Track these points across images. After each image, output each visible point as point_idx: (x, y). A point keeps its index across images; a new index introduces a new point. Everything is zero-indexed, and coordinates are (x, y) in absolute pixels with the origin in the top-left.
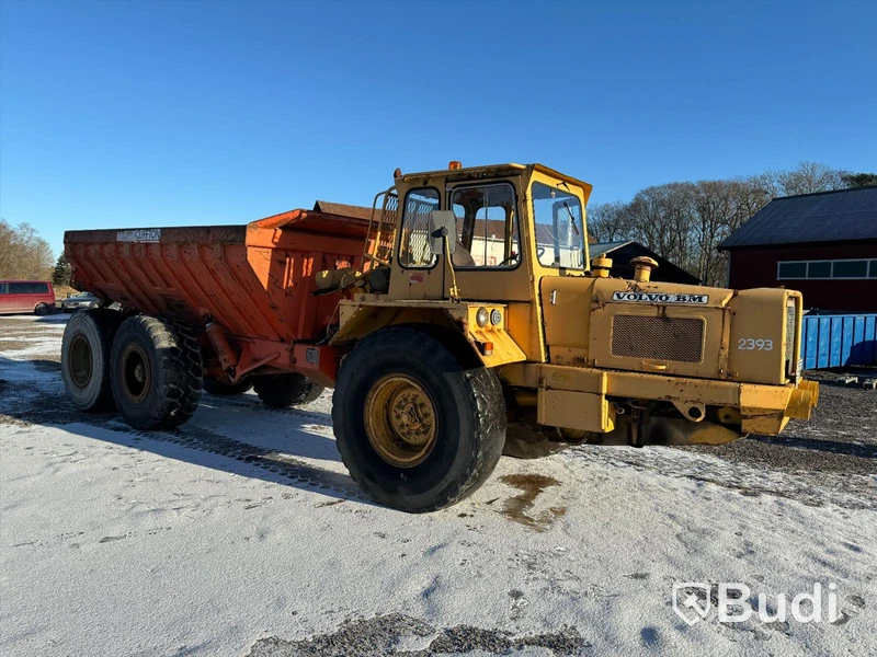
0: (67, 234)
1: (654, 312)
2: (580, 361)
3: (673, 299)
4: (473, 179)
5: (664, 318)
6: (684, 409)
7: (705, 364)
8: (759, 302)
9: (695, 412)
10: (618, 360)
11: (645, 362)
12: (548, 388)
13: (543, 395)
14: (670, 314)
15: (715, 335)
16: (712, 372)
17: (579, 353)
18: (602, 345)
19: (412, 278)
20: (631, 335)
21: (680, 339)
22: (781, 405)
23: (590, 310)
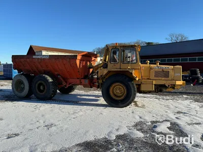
0: (13, 56)
1: (161, 70)
2: (148, 79)
3: (164, 68)
5: (163, 71)
6: (167, 85)
7: (170, 78)
8: (177, 68)
9: (169, 86)
10: (155, 78)
11: (160, 78)
13: (142, 85)
15: (171, 73)
17: (148, 77)
18: (152, 77)
19: (113, 65)
20: (158, 74)
21: (166, 74)
22: (182, 84)
23: (150, 70)
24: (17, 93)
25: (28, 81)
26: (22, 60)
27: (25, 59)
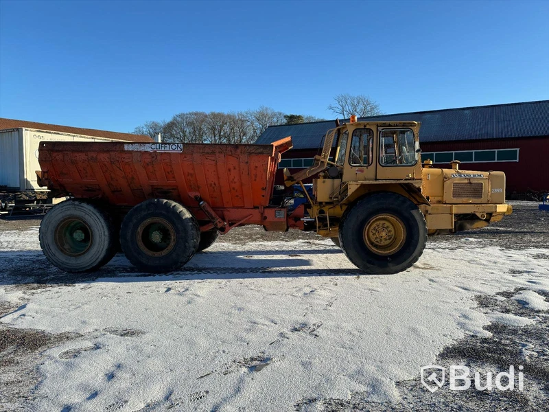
0: (42, 143)
1: (466, 181)
2: (439, 202)
3: (472, 176)
4: (392, 126)
5: (470, 183)
6: (479, 215)
7: (483, 199)
8: (497, 176)
9: (483, 216)
10: (455, 200)
11: (465, 200)
12: (430, 214)
13: (428, 217)
14: (472, 181)
15: (487, 188)
16: (486, 202)
17: (440, 199)
18: (448, 196)
19: (357, 171)
20: (459, 190)
21: (475, 190)
22: (505, 210)
23: (444, 182)
24: (61, 257)
25: (106, 219)
26: (81, 157)
27: (94, 155)
